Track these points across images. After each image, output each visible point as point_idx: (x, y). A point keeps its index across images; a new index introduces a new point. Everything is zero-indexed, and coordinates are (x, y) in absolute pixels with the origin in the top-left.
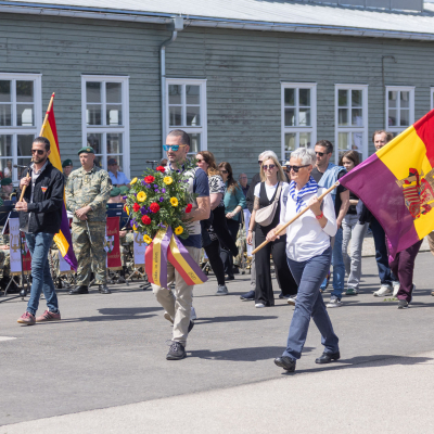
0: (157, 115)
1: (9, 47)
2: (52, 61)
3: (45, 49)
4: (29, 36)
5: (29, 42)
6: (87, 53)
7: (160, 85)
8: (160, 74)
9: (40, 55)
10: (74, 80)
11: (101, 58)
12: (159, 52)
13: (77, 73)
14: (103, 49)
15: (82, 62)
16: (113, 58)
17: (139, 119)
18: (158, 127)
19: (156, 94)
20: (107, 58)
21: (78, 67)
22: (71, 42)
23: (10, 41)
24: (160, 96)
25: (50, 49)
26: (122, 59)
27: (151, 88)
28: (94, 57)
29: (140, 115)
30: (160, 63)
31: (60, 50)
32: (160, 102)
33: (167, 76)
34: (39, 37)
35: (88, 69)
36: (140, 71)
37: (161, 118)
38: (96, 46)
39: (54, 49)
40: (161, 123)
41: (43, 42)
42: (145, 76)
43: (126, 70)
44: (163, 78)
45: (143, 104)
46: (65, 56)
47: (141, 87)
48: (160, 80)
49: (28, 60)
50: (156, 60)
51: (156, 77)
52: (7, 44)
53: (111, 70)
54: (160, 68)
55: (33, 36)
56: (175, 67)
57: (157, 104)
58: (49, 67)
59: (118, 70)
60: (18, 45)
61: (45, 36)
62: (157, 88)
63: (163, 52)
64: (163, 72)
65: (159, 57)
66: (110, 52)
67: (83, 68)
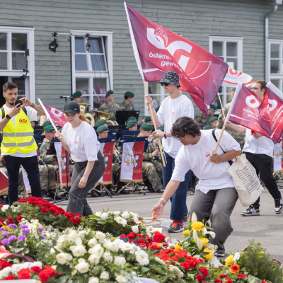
0: (262, 66)
1: (159, 15)
2: (189, 26)
3: (184, 17)
4: (173, 8)
5: (173, 12)
6: (214, 20)
7: (264, 44)
8: (264, 36)
9: (180, 21)
10: (204, 39)
11: (223, 24)
12: (264, 21)
13: (207, 35)
14: (225, 18)
15: (210, 27)
16: (232, 24)
17: (250, 68)
18: (262, 74)
19: (262, 51)
20: (227, 24)
21: (207, 31)
22: (202, 13)
23: (159, 11)
24: (264, 52)
25: (188, 17)
26: (238, 25)
27: (258, 46)
28: (218, 23)
29: (250, 66)
30: (264, 29)
31: (194, 18)
32: (264, 56)
33: (269, 38)
34: (180, 8)
35: (214, 32)
36: (251, 33)
37: (264, 68)
38: (220, 15)
39: (190, 18)
40: (264, 72)
41: (183, 13)
42: (254, 38)
43: (240, 33)
44: (267, 40)
45: (253, 58)
46: (198, 22)
47: (251, 46)
48: (264, 40)
49: (172, 25)
50: (262, 26)
51: (262, 38)
52: (157, 13)
53: (230, 33)
54: (264, 32)
55: (176, 8)
56: (275, 31)
57: (262, 58)
58: (186, 30)
59: (235, 33)
60: (165, 14)
61: (184, 8)
62: (262, 46)
63: (267, 20)
64: (267, 35)
65: (264, 24)
66: (230, 20)
67: (210, 31)
